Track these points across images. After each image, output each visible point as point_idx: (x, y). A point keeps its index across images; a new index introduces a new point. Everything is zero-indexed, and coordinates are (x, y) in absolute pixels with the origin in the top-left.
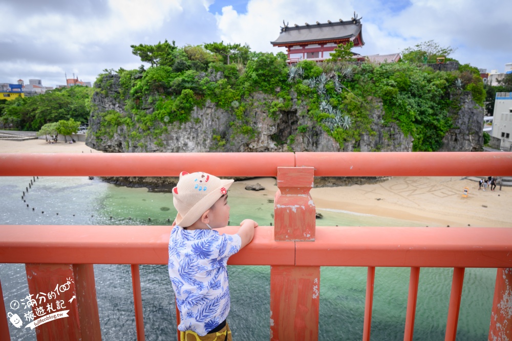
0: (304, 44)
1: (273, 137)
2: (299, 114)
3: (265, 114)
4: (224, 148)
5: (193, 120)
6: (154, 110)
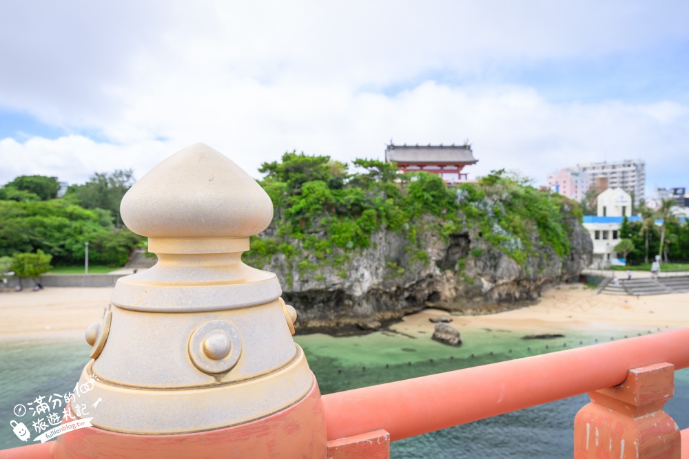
0: (421, 165)
1: (439, 264)
2: (472, 236)
3: (434, 238)
4: (403, 277)
5: (372, 245)
6: (326, 234)
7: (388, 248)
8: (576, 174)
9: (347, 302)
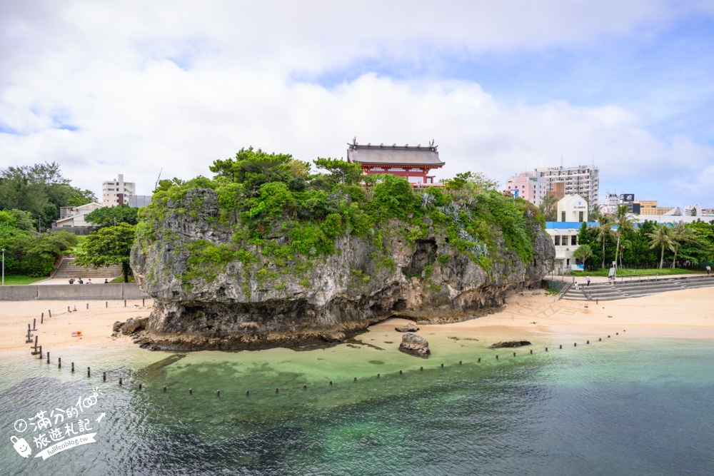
0: (386, 167)
1: (404, 271)
2: (439, 241)
3: (400, 243)
4: (369, 284)
5: (336, 252)
6: (287, 239)
7: (353, 255)
8: (535, 179)
9: (309, 312)
